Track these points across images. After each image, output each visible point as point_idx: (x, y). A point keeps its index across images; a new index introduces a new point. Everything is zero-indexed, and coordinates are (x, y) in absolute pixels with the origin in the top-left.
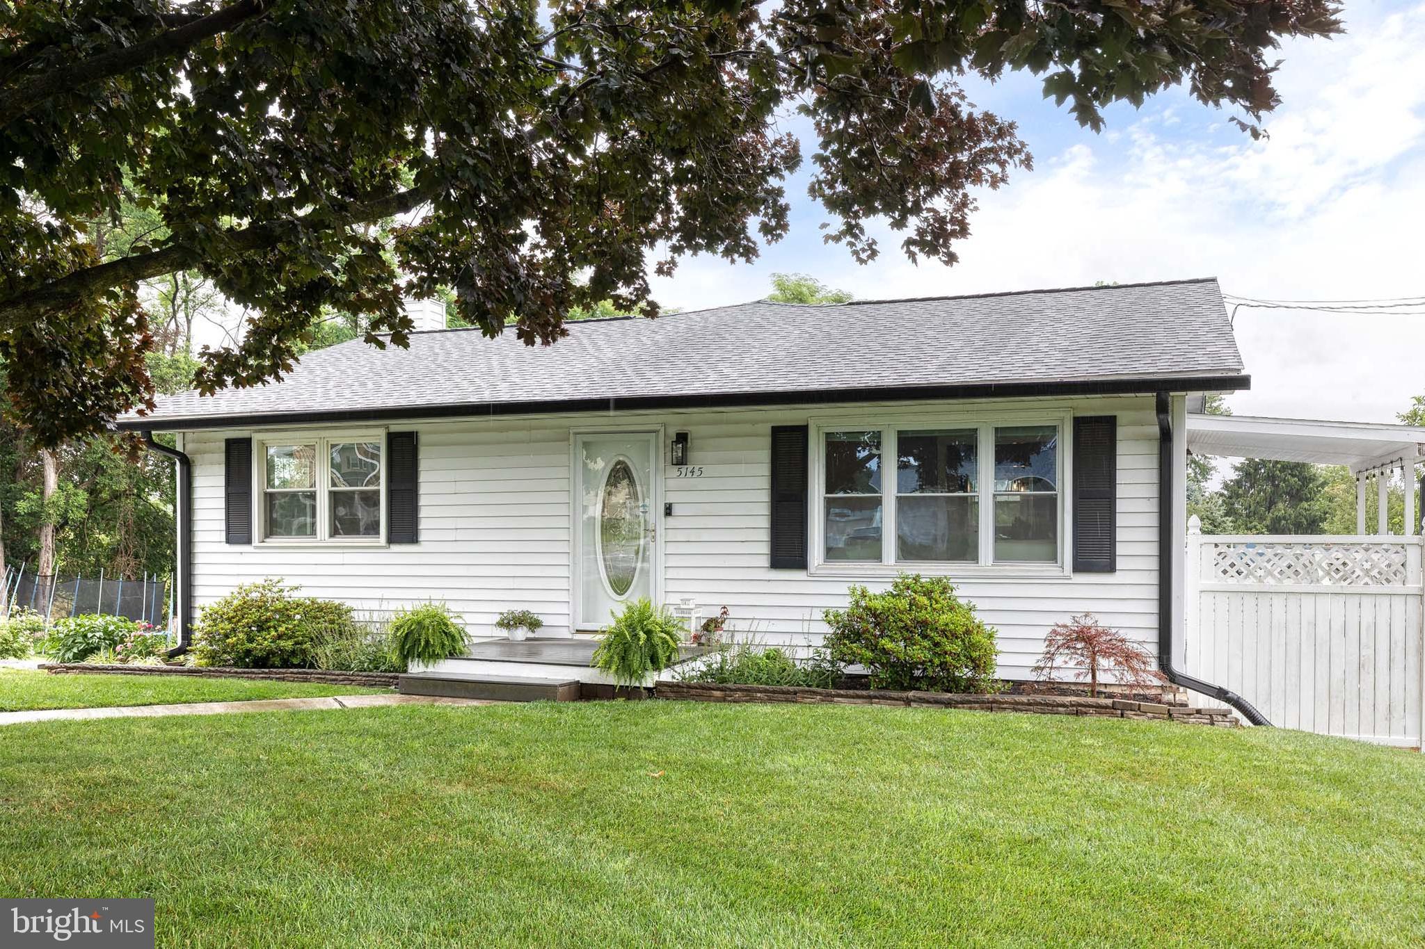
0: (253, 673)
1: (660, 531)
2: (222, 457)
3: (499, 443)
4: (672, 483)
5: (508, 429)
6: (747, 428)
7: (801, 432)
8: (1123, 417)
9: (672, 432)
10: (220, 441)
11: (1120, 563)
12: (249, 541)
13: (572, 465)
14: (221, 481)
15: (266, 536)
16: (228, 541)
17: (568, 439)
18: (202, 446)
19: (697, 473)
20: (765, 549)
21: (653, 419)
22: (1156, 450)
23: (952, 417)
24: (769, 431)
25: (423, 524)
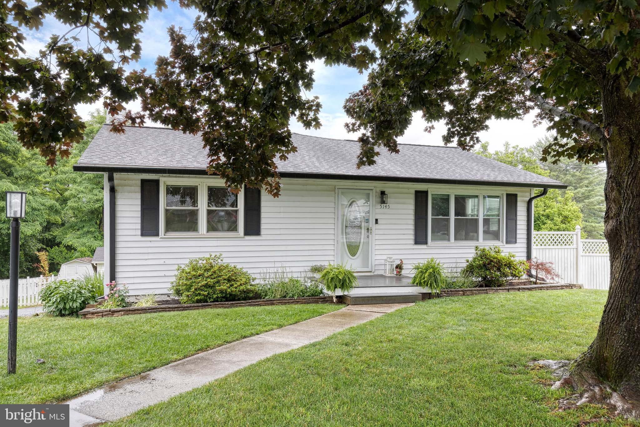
0: (243, 303)
1: (374, 229)
2: (139, 189)
3: (303, 190)
4: (378, 211)
5: (306, 185)
6: (406, 191)
7: (426, 193)
8: (519, 194)
9: (379, 190)
10: (138, 180)
11: (518, 241)
12: (157, 235)
13: (336, 202)
14: (139, 202)
15: (166, 233)
16: (143, 235)
17: (335, 191)
18: (123, 182)
19: (388, 207)
20: (412, 237)
21: (370, 184)
22: (526, 205)
23: (472, 191)
24: (414, 192)
25: (263, 226)
